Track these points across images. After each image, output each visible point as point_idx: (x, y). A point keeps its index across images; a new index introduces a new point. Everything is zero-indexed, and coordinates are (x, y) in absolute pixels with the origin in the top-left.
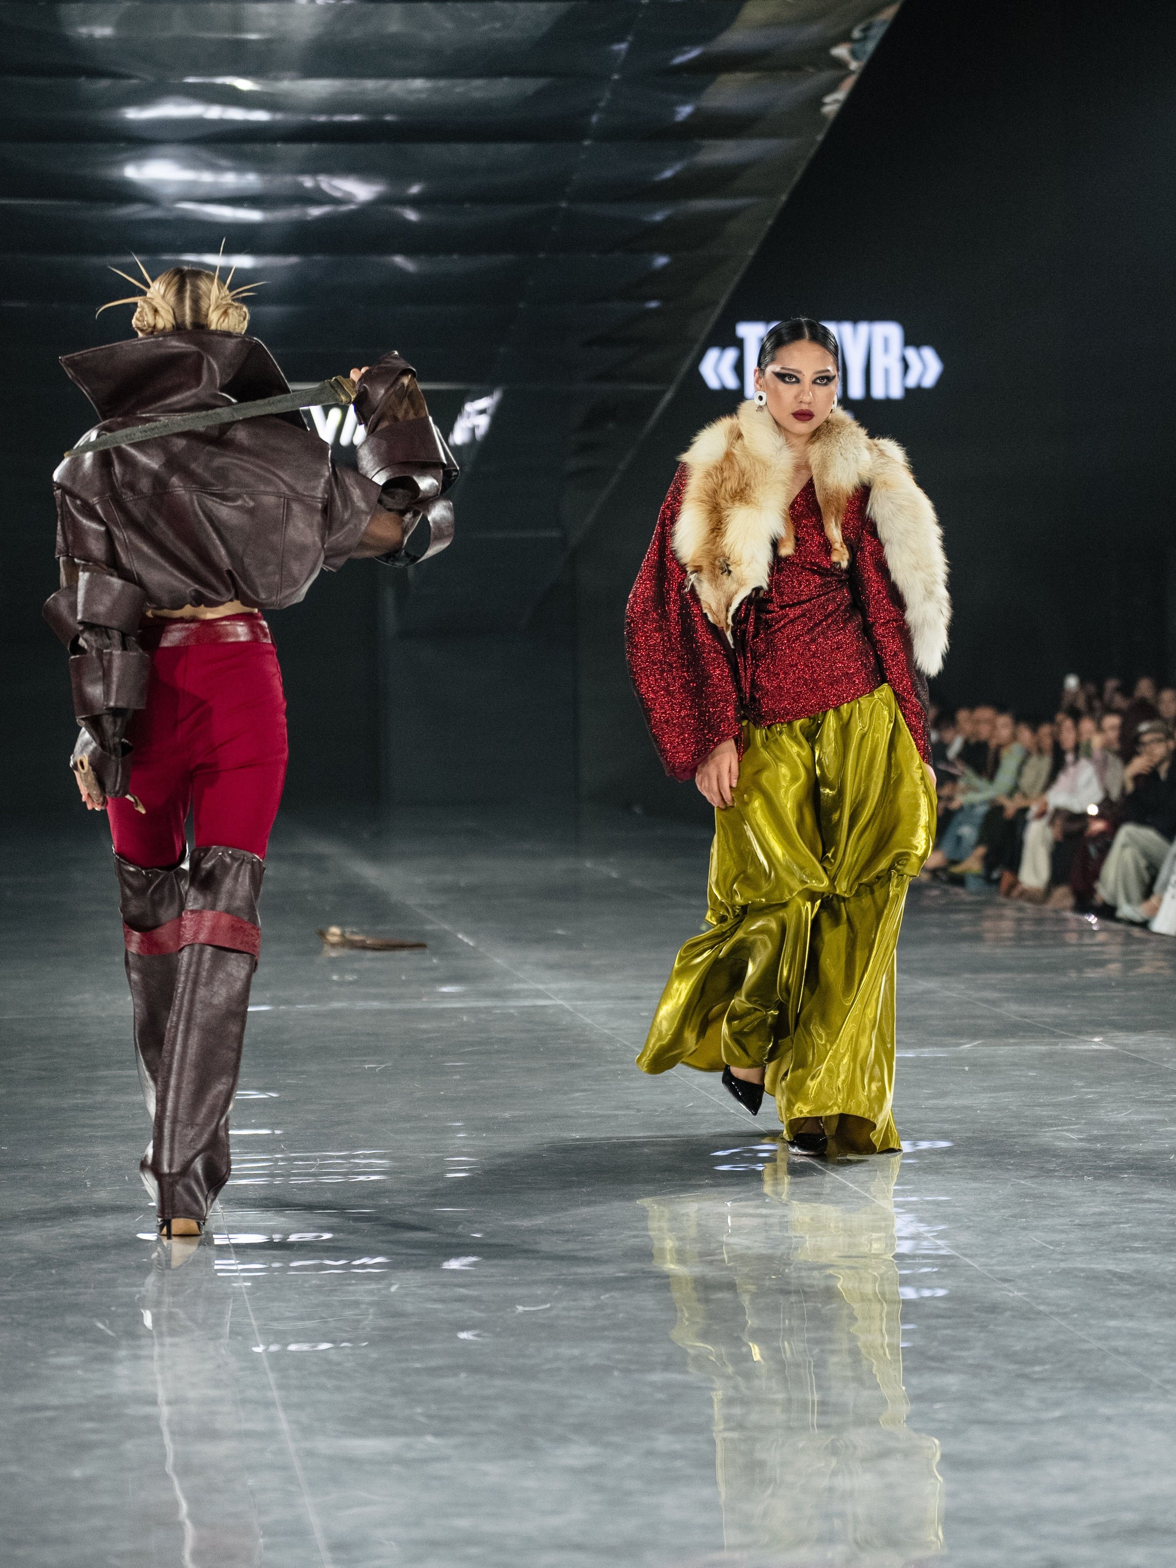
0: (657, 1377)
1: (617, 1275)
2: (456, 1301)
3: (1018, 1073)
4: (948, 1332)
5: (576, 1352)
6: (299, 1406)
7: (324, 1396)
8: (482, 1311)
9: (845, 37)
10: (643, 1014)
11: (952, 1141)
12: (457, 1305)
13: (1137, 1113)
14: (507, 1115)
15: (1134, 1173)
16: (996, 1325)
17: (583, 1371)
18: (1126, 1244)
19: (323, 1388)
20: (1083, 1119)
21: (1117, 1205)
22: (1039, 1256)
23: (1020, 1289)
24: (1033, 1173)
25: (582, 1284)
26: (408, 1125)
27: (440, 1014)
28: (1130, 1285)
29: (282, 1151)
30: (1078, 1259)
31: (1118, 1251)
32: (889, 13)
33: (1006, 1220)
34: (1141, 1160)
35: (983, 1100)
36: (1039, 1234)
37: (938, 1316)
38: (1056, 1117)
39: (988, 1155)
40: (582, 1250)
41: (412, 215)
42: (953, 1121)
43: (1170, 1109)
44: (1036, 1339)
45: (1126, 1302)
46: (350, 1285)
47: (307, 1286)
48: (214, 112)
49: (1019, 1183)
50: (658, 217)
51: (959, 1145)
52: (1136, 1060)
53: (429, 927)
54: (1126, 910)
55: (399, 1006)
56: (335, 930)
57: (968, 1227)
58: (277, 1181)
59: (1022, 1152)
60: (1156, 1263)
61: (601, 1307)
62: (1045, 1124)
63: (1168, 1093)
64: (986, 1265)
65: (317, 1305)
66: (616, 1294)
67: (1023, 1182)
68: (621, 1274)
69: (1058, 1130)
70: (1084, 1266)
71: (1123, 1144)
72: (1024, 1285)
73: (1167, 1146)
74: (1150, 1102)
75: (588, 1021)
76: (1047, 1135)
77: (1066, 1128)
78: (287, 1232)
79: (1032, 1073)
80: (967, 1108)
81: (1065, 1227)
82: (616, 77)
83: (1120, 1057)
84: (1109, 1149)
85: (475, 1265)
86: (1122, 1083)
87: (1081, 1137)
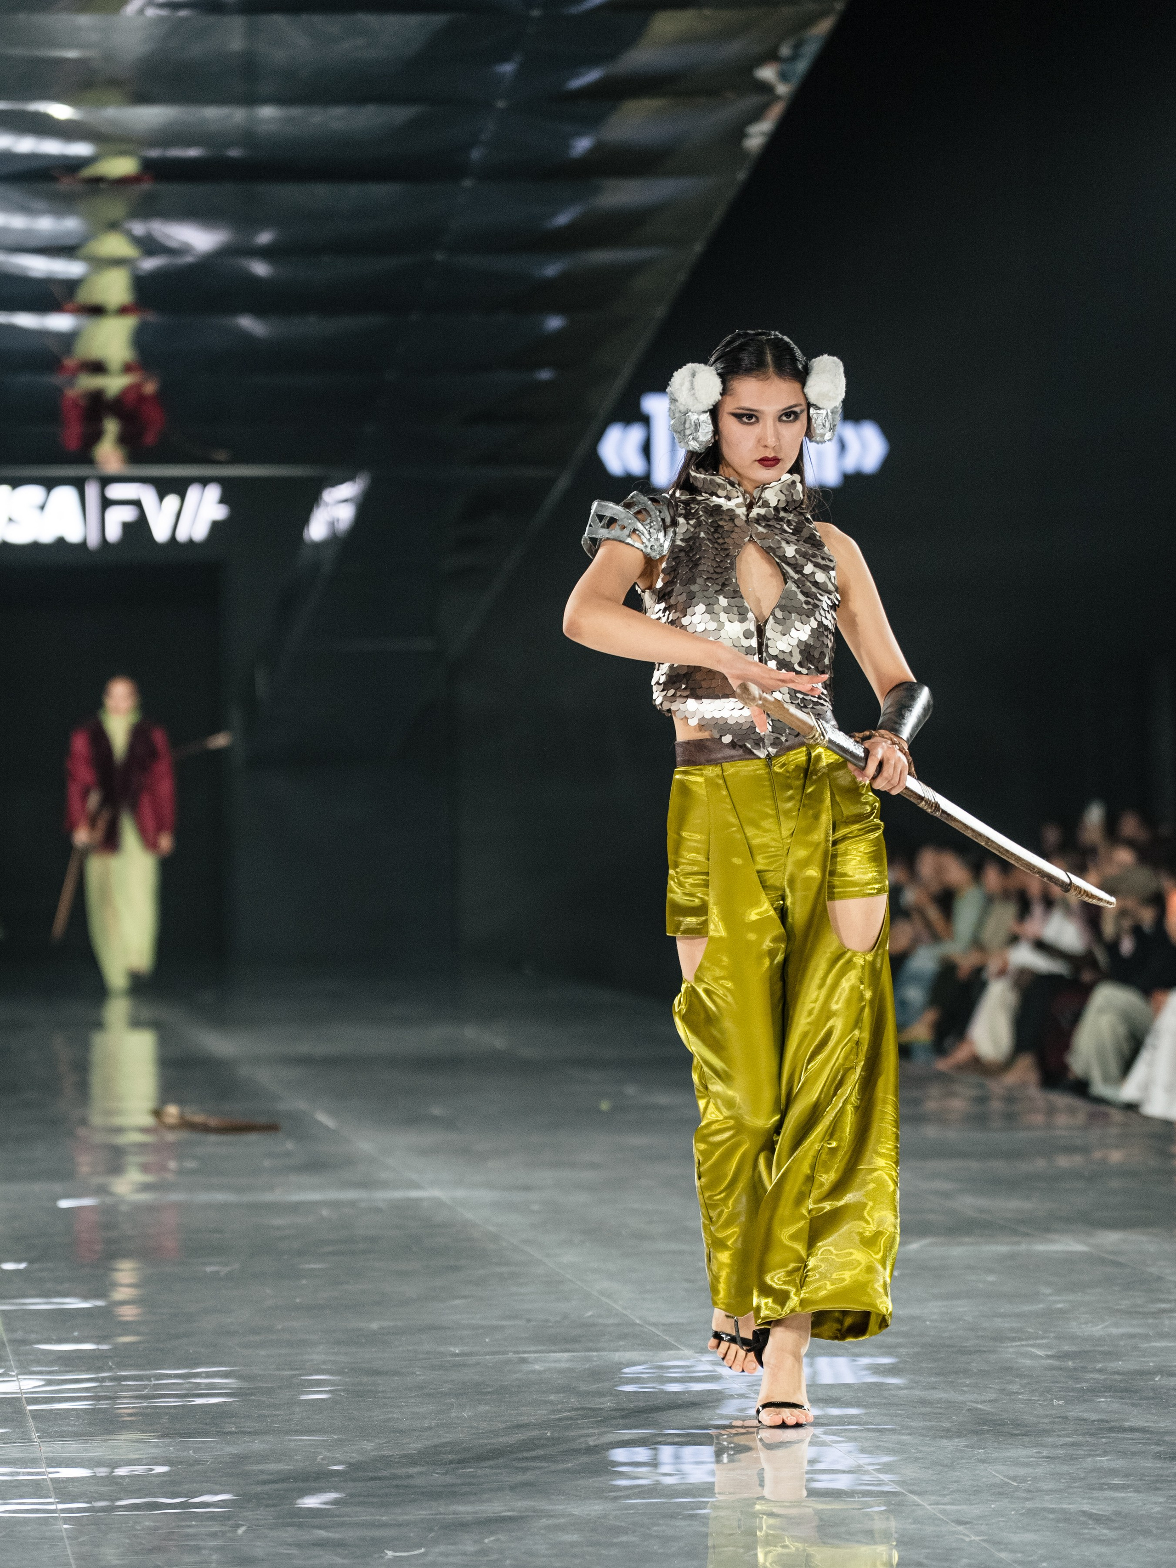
1: (504, 1514)
2: (314, 1545)
3: (974, 1278)
8: (345, 1556)
9: (772, 56)
10: (535, 1207)
11: (897, 1357)
13: (1116, 1325)
14: (374, 1326)
15: (1113, 1397)
18: (1103, 1481)
20: (1051, 1332)
21: (1093, 1434)
22: (1000, 1494)
23: (978, 1533)
24: (993, 1396)
25: (463, 1526)
26: (257, 1338)
27: (295, 1208)
28: (1108, 1529)
29: (110, 1369)
30: (1047, 1497)
31: (1094, 1489)
32: (824, 27)
33: (961, 1451)
34: (1121, 1381)
35: (932, 1310)
36: (1000, 1467)
38: (1020, 1330)
39: (938, 1374)
40: (462, 1484)
41: (260, 269)
42: (898, 1334)
43: (1157, 1321)
45: (1103, 1549)
46: (190, 1526)
47: (138, 1528)
48: (26, 145)
49: (976, 1409)
50: (551, 270)
51: (905, 1362)
52: (1115, 1263)
53: (282, 1106)
54: (1100, 1088)
55: (249, 1198)
56: (173, 1110)
57: (917, 1459)
58: (103, 1405)
59: (980, 1371)
60: (1140, 1504)
61: (484, 1552)
62: (1007, 1338)
63: (1152, 1302)
64: (937, 1504)
66: (502, 1537)
67: (980, 1406)
68: (509, 1514)
69: (1022, 1345)
70: (1053, 1506)
71: (1099, 1362)
72: (983, 1528)
73: (1151, 1364)
74: (1130, 1313)
75: (469, 1215)
76: (1009, 1352)
77: (1031, 1342)
78: (114, 1465)
79: (991, 1278)
80: (913, 1318)
81: (1032, 1459)
82: (501, 104)
83: (1094, 1260)
84: (1083, 1368)
85: (335, 1502)
86: (1097, 1290)
87: (1049, 1353)
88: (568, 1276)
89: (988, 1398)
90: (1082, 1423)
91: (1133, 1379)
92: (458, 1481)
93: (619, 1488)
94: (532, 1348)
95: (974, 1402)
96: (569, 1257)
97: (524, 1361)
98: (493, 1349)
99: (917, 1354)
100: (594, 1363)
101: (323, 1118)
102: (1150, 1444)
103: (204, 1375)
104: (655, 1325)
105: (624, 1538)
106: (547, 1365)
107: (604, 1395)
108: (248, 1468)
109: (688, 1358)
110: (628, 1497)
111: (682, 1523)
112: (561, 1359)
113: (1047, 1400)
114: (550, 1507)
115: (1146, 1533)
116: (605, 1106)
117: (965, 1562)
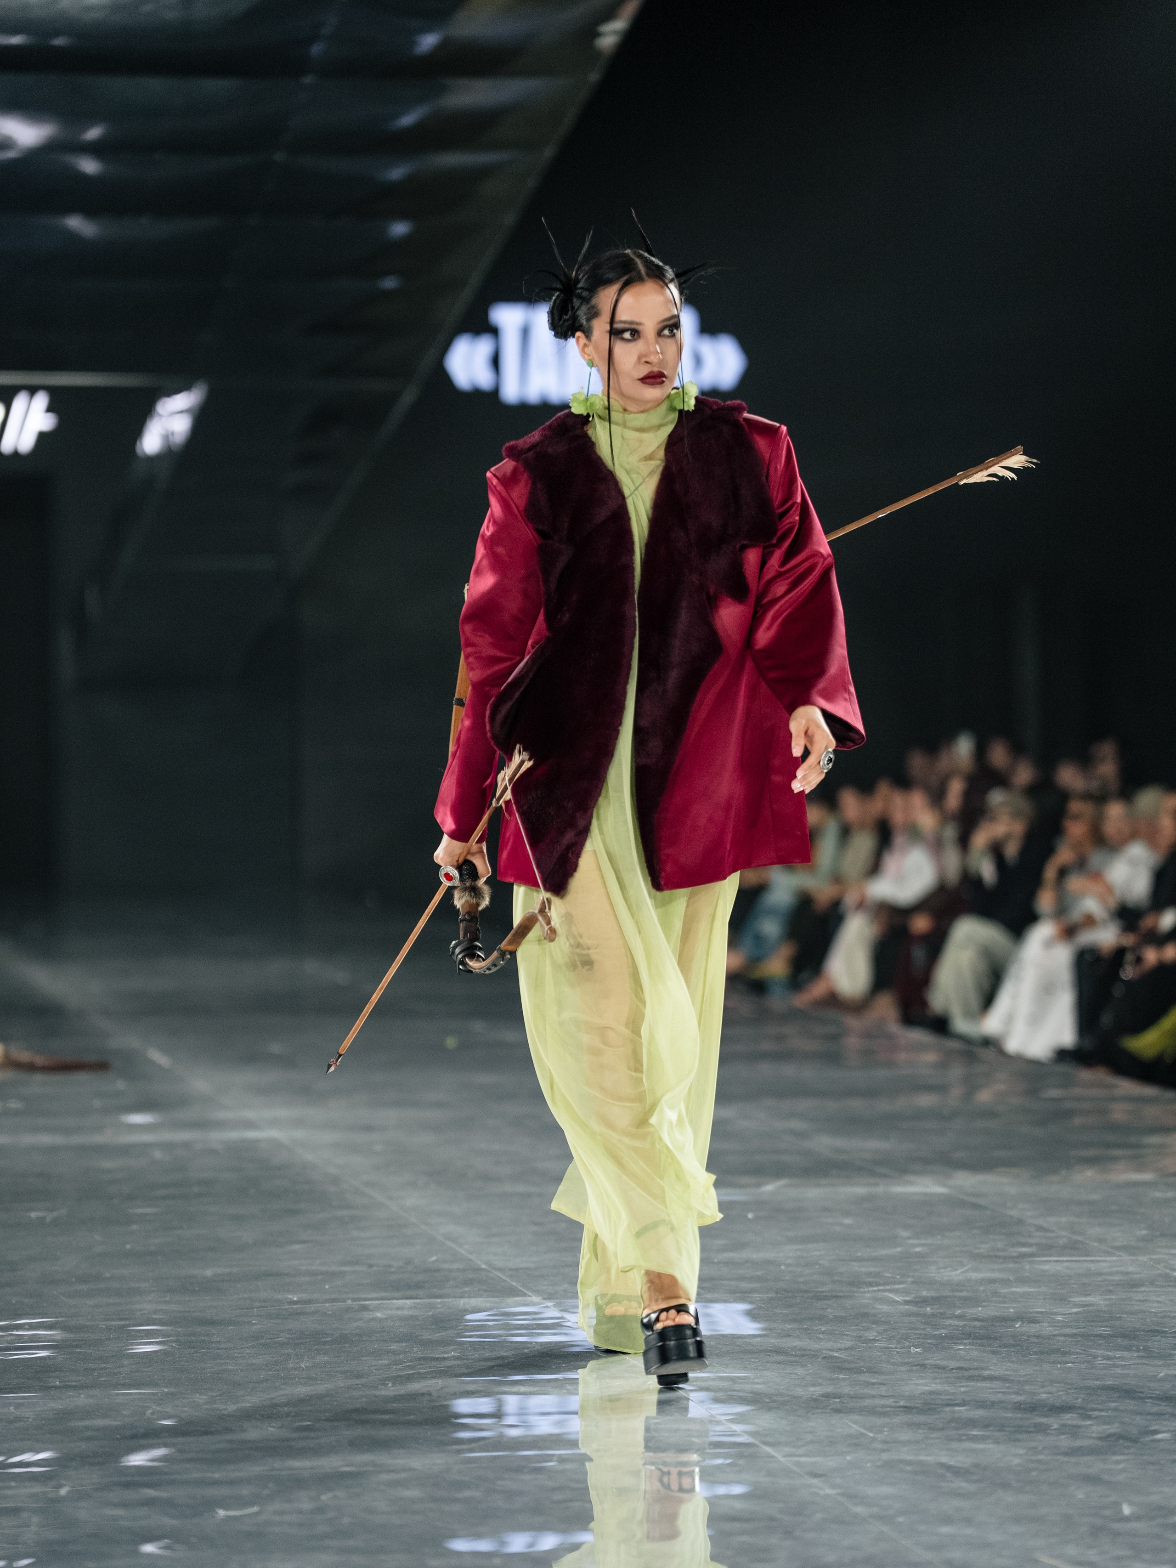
1: (342, 1470)
2: (142, 1505)
3: (830, 1220)
8: (174, 1517)
10: (378, 1148)
11: (751, 1303)
12: (143, 1511)
13: (975, 1270)
14: (209, 1273)
15: (972, 1344)
16: (805, 1531)
18: (962, 1432)
20: (909, 1276)
21: (951, 1383)
22: (856, 1445)
23: (833, 1486)
24: (849, 1344)
25: (299, 1482)
26: (84, 1287)
27: (125, 1150)
28: (967, 1482)
30: (905, 1449)
31: (952, 1440)
33: (816, 1400)
34: (980, 1328)
35: (787, 1253)
36: (856, 1417)
38: (877, 1275)
39: (795, 1321)
40: (300, 1439)
41: (89, 166)
42: (752, 1279)
43: (1017, 1266)
44: (852, 1548)
45: (962, 1503)
46: (9, 1487)
49: (832, 1357)
50: (397, 173)
51: (763, 1307)
52: (975, 1206)
53: (113, 1044)
54: (961, 1025)
55: (76, 1140)
57: (770, 1409)
59: (836, 1317)
60: (999, 1455)
61: (321, 1510)
62: (864, 1283)
63: (1013, 1246)
64: (792, 1455)
66: (340, 1493)
67: (836, 1354)
68: (347, 1469)
69: (879, 1290)
70: (910, 1458)
71: (959, 1308)
72: (839, 1481)
73: (1011, 1310)
74: (991, 1257)
75: (309, 1157)
76: (865, 1297)
77: (888, 1287)
79: (848, 1221)
80: (769, 1262)
81: (889, 1409)
83: (953, 1202)
84: (941, 1313)
85: (163, 1459)
86: (957, 1233)
87: (908, 1299)
88: (413, 1220)
89: (843, 1346)
90: (940, 1371)
91: (993, 1326)
92: (295, 1435)
93: (461, 1441)
94: (374, 1295)
95: (830, 1350)
96: (413, 1200)
97: (365, 1308)
98: (333, 1296)
99: (771, 1300)
100: (438, 1310)
101: (158, 1057)
102: (1010, 1393)
103: (27, 1327)
104: (500, 1270)
105: (467, 1493)
106: (390, 1312)
107: (448, 1344)
108: (72, 1424)
109: (533, 1304)
110: (471, 1450)
111: (527, 1477)
112: (403, 1306)
113: (904, 1348)
114: (391, 1462)
115: (1005, 1486)
116: (451, 1042)
117: (819, 1516)
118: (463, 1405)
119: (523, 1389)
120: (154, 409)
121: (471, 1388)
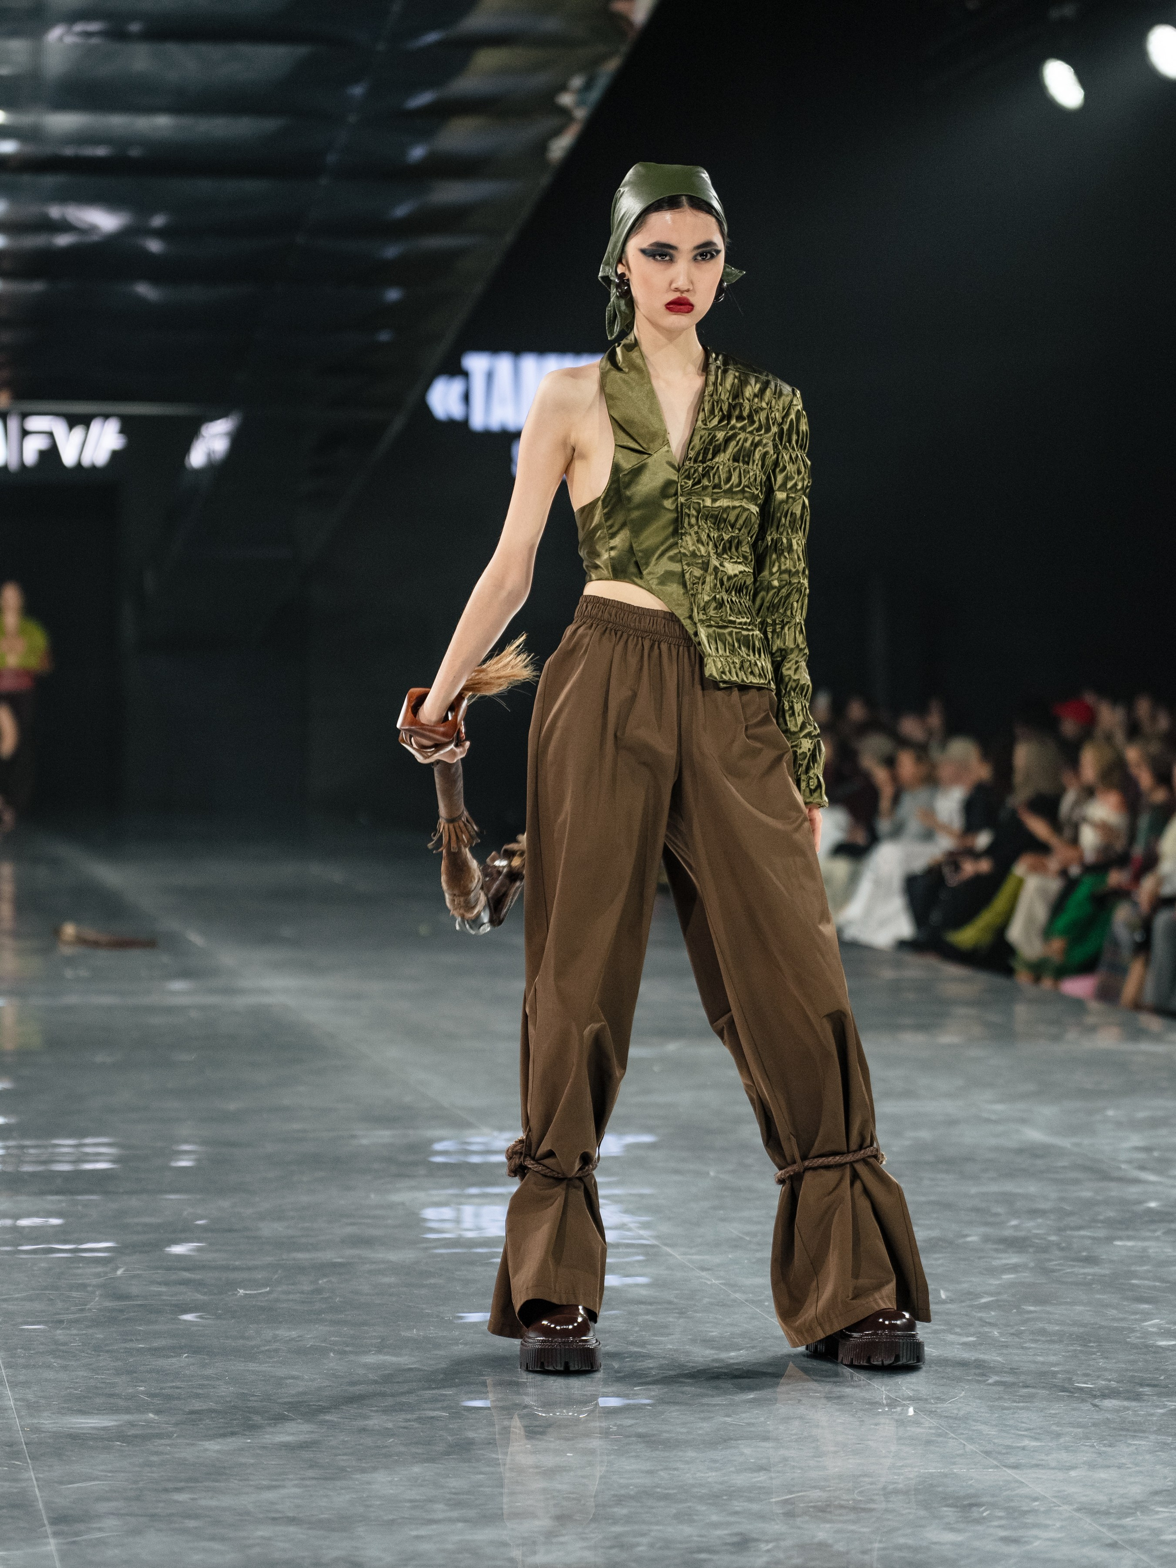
0: (371, 1359)
1: (335, 1260)
2: (180, 1284)
4: (649, 1317)
5: (294, 1334)
6: (26, 1384)
7: (50, 1375)
8: (205, 1294)
9: (568, 87)
10: (366, 1012)
11: (657, 1135)
12: (182, 1288)
14: (232, 1106)
16: (696, 1311)
17: (301, 1352)
19: (49, 1367)
22: (736, 1246)
23: (718, 1278)
24: (732, 1167)
25: (301, 1270)
26: (136, 1116)
27: (170, 1010)
29: (16, 1139)
32: (612, 65)
33: (705, 1212)
35: (685, 1098)
36: (737, 1225)
37: (641, 1303)
39: (688, 1150)
40: (302, 1236)
41: (154, 246)
42: (658, 1117)
44: (732, 1325)
46: (78, 1268)
47: (35, 1268)
50: (391, 251)
53: (160, 927)
55: (131, 1001)
56: (69, 930)
57: (669, 1219)
58: (10, 1168)
59: (722, 1147)
61: (319, 1291)
64: (686, 1254)
65: (46, 1288)
66: (334, 1279)
67: (722, 1176)
68: (339, 1260)
72: (722, 1273)
75: (312, 1019)
78: (17, 1217)
82: (352, 119)
85: (199, 1250)
88: (391, 1068)
89: (727, 1170)
93: (428, 1240)
94: (360, 1126)
96: (392, 1053)
97: (354, 1137)
100: (411, 1139)
101: (196, 938)
105: (432, 1281)
106: (373, 1140)
108: (126, 1220)
109: (486, 1135)
110: (436, 1248)
111: (479, 1269)
112: (383, 1136)
114: (372, 1255)
117: (706, 1300)
118: (430, 1213)
119: (477, 1200)
120: (200, 431)
121: (436, 1199)
